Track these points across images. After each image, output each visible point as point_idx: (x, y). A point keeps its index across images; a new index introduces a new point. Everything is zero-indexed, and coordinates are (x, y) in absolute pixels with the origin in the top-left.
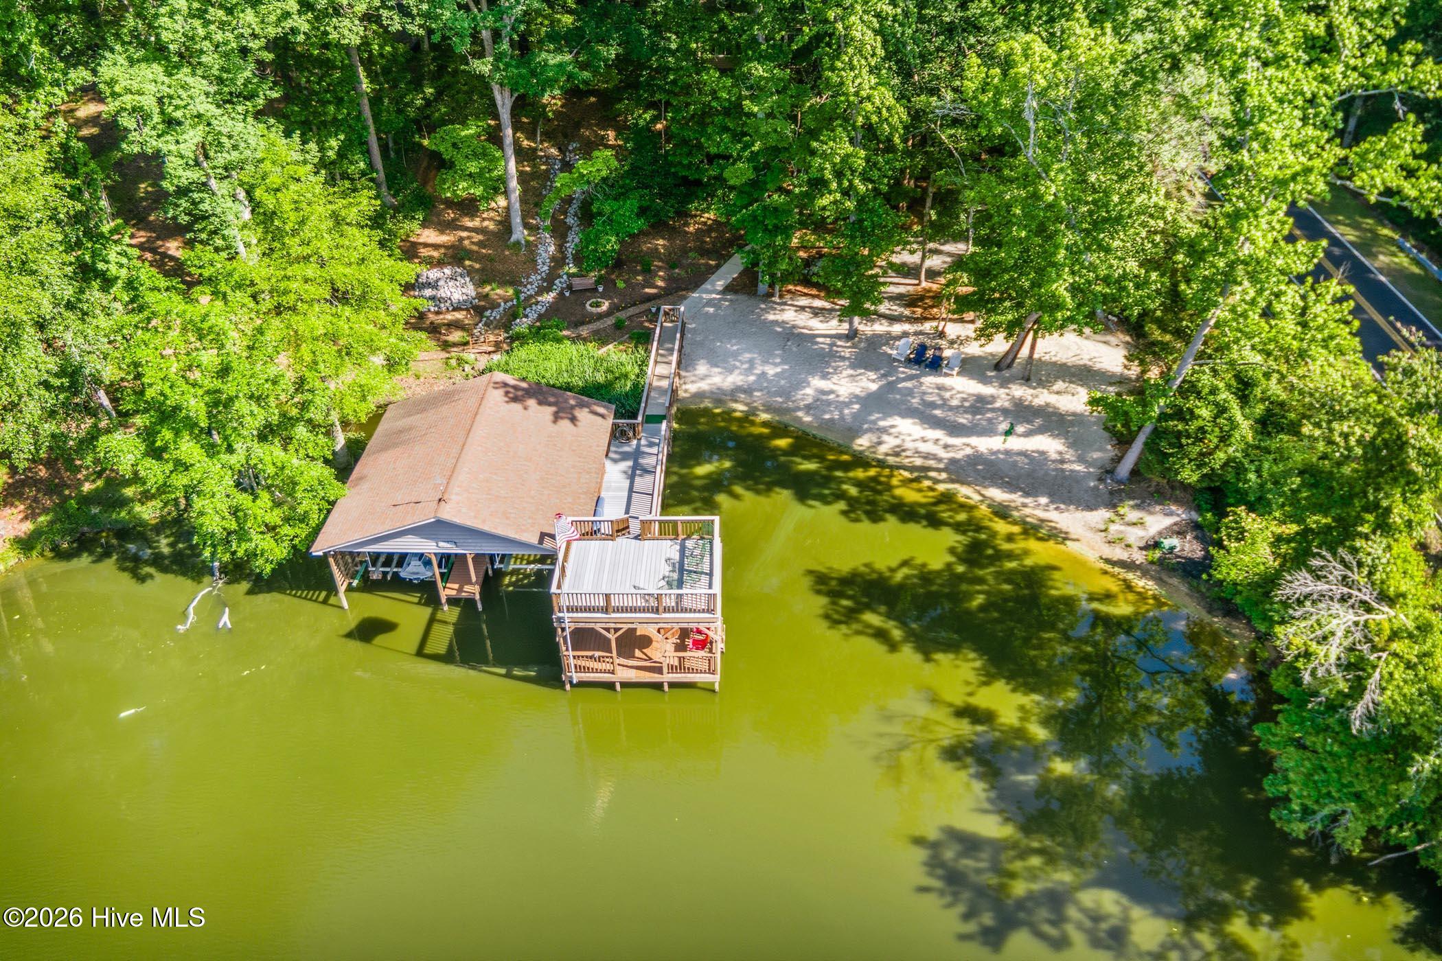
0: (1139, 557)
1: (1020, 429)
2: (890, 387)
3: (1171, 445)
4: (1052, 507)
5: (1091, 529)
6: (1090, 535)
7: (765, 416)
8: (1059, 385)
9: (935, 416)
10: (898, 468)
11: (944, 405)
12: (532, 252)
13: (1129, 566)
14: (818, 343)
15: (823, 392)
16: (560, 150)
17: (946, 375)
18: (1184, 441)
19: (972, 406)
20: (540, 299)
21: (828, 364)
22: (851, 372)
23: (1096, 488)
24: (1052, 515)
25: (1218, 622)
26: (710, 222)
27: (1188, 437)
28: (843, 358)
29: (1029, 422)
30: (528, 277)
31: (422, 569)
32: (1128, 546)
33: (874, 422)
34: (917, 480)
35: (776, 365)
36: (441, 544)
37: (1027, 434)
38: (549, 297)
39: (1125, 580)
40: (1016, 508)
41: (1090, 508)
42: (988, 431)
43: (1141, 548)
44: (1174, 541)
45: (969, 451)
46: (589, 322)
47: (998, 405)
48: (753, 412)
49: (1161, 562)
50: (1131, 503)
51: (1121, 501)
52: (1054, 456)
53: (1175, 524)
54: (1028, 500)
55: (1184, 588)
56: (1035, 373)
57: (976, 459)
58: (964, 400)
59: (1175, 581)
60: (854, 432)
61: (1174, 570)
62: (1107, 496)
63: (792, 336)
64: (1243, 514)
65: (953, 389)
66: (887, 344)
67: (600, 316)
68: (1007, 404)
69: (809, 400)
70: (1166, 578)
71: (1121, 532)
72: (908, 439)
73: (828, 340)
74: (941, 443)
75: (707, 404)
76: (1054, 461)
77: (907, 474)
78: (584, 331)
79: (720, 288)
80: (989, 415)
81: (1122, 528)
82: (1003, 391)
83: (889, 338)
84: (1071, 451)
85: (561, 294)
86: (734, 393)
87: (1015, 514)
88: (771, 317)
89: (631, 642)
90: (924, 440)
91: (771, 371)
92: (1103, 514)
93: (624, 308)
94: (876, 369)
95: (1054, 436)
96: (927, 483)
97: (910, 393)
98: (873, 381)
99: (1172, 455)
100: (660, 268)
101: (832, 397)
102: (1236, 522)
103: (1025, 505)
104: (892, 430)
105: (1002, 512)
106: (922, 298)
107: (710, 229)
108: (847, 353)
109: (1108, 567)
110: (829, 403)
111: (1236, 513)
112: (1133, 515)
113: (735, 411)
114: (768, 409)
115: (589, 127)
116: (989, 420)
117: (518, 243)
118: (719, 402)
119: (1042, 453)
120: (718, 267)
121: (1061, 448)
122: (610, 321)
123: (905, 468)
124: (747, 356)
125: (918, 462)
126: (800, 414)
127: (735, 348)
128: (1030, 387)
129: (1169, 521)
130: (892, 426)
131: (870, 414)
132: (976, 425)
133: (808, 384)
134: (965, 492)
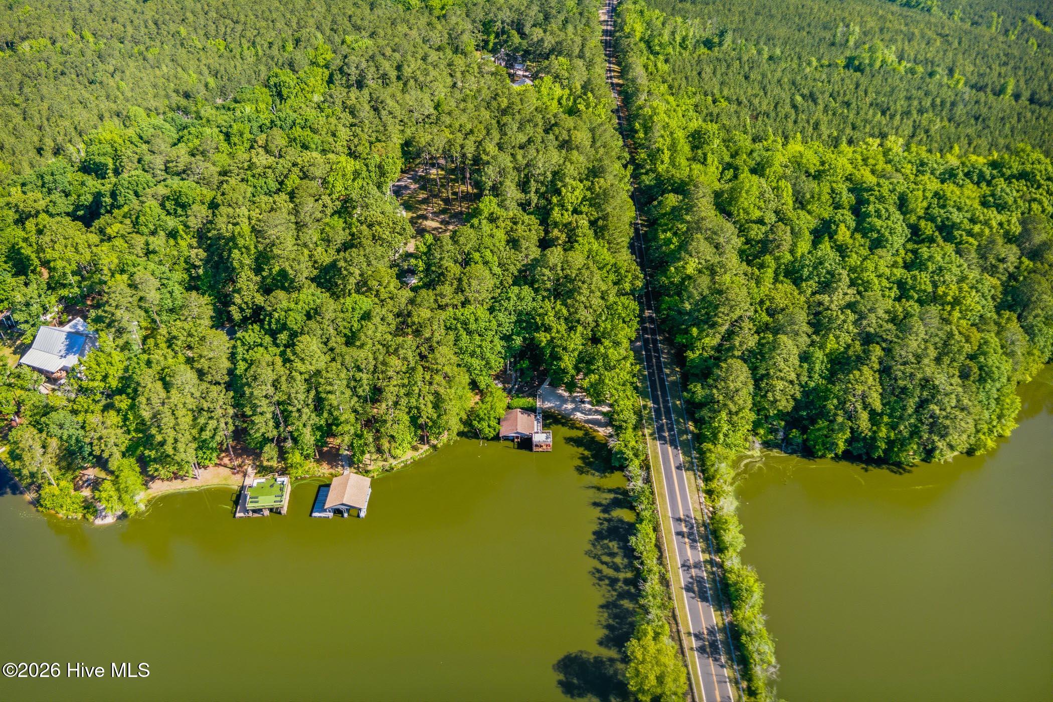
6: (602, 431)
9: (583, 412)
10: (577, 421)
14: (565, 398)
15: (566, 407)
19: (588, 410)
24: (598, 428)
28: (569, 401)
31: (512, 438)
34: (579, 423)
36: (517, 435)
37: (597, 415)
39: (605, 439)
40: (593, 428)
41: (603, 427)
42: (591, 415)
45: (587, 418)
46: (525, 392)
47: (593, 410)
54: (595, 426)
60: (570, 415)
63: (561, 396)
65: (586, 407)
67: (529, 395)
69: (564, 409)
71: (606, 431)
72: (579, 416)
74: (583, 417)
76: (600, 420)
80: (591, 412)
83: (577, 397)
84: (603, 418)
86: (552, 407)
89: (541, 446)
91: (558, 403)
93: (530, 389)
95: (601, 416)
97: (579, 408)
98: (574, 405)
104: (576, 414)
109: (603, 437)
110: (567, 410)
113: (552, 411)
114: (557, 411)
118: (550, 409)
122: (528, 392)
124: (554, 400)
126: (562, 412)
127: (551, 399)
131: (573, 412)
133: (563, 406)
134: (586, 425)
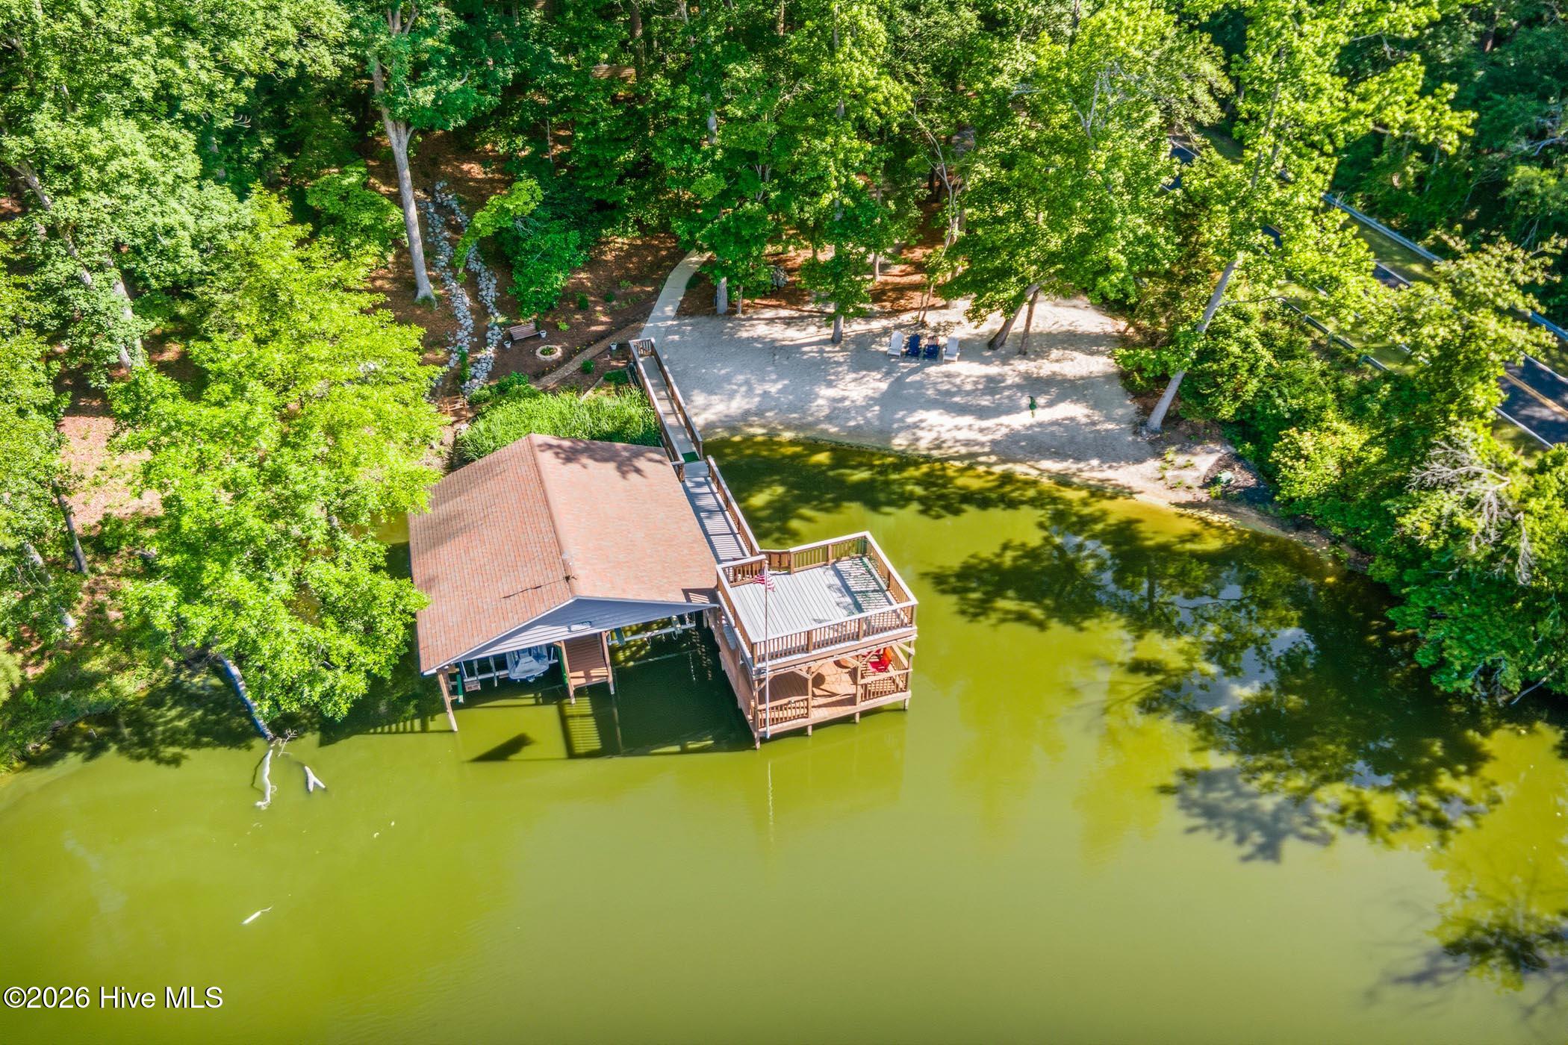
0: (1203, 496)
1: (1041, 400)
2: (898, 384)
3: (1209, 386)
4: (1105, 466)
5: (1150, 479)
6: (1150, 485)
7: (788, 435)
8: (1055, 353)
9: (956, 403)
10: (947, 459)
11: (960, 391)
12: (447, 307)
13: (1197, 505)
14: (806, 353)
15: (835, 400)
16: (425, 191)
17: (947, 362)
18: (1219, 380)
19: (986, 388)
20: (479, 356)
21: (827, 373)
22: (854, 375)
23: (1135, 442)
24: (1109, 474)
25: (1295, 537)
26: (626, 247)
27: (1222, 376)
28: (839, 364)
29: (1047, 393)
30: (454, 335)
31: (534, 664)
32: (1189, 488)
33: (902, 420)
34: (970, 467)
35: (775, 381)
36: (574, 628)
37: (1051, 404)
38: (489, 352)
39: (1201, 519)
40: (1074, 474)
41: (1139, 460)
42: (1013, 409)
43: (1201, 488)
44: (1226, 475)
45: (1004, 431)
46: (551, 371)
47: (1009, 382)
48: (772, 434)
49: (1224, 495)
50: (1174, 448)
51: (1163, 448)
52: (1084, 420)
53: (1220, 460)
54: (1081, 465)
55: (1254, 515)
56: (1028, 346)
57: (1014, 437)
58: (976, 383)
59: (1243, 510)
60: (887, 433)
61: (1238, 500)
62: (1148, 448)
63: (774, 350)
64: (1296, 435)
65: (959, 375)
66: (874, 342)
67: (559, 364)
68: (1017, 380)
69: (826, 411)
70: (1234, 509)
71: (1177, 477)
72: (942, 430)
73: (815, 348)
74: (976, 427)
75: (721, 433)
76: (1086, 425)
77: (958, 464)
78: (550, 381)
79: (673, 314)
80: (1006, 393)
81: (1176, 473)
82: (1007, 368)
83: (874, 337)
84: (1097, 412)
85: (501, 346)
87: (1075, 480)
88: (744, 335)
90: (958, 428)
91: (774, 388)
92: (1152, 465)
93: (581, 350)
94: (877, 369)
95: (1076, 401)
96: (981, 469)
97: (921, 385)
98: (880, 380)
99: (1210, 395)
100: (596, 303)
101: (847, 403)
102: (1291, 443)
103: (1080, 470)
104: (923, 425)
105: (1063, 480)
106: (883, 292)
107: (629, 255)
108: (840, 357)
109: (1181, 510)
110: (847, 410)
111: (1288, 435)
112: (1181, 459)
113: (754, 436)
114: (788, 427)
115: (448, 163)
116: (1009, 397)
117: (427, 299)
118: (734, 430)
119: (1072, 419)
120: (657, 292)
121: (1087, 411)
122: (573, 367)
123: (954, 459)
124: (741, 378)
125: (963, 450)
126: (823, 426)
127: (723, 372)
128: (1029, 359)
129: (1213, 459)
130: (922, 421)
131: (895, 412)
132: (999, 405)
133: (817, 396)
134: (1020, 470)
